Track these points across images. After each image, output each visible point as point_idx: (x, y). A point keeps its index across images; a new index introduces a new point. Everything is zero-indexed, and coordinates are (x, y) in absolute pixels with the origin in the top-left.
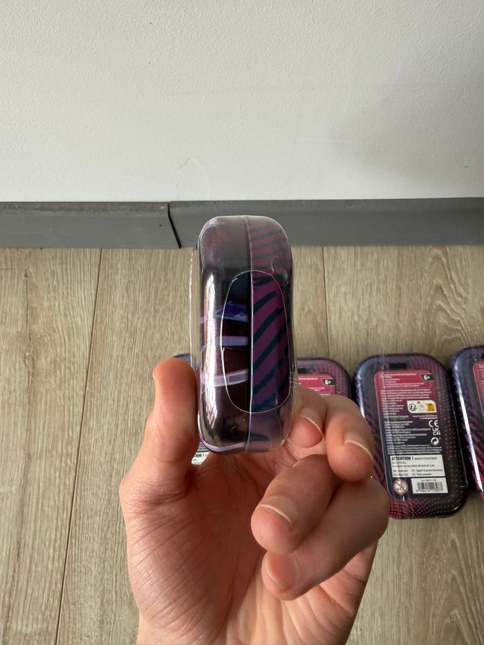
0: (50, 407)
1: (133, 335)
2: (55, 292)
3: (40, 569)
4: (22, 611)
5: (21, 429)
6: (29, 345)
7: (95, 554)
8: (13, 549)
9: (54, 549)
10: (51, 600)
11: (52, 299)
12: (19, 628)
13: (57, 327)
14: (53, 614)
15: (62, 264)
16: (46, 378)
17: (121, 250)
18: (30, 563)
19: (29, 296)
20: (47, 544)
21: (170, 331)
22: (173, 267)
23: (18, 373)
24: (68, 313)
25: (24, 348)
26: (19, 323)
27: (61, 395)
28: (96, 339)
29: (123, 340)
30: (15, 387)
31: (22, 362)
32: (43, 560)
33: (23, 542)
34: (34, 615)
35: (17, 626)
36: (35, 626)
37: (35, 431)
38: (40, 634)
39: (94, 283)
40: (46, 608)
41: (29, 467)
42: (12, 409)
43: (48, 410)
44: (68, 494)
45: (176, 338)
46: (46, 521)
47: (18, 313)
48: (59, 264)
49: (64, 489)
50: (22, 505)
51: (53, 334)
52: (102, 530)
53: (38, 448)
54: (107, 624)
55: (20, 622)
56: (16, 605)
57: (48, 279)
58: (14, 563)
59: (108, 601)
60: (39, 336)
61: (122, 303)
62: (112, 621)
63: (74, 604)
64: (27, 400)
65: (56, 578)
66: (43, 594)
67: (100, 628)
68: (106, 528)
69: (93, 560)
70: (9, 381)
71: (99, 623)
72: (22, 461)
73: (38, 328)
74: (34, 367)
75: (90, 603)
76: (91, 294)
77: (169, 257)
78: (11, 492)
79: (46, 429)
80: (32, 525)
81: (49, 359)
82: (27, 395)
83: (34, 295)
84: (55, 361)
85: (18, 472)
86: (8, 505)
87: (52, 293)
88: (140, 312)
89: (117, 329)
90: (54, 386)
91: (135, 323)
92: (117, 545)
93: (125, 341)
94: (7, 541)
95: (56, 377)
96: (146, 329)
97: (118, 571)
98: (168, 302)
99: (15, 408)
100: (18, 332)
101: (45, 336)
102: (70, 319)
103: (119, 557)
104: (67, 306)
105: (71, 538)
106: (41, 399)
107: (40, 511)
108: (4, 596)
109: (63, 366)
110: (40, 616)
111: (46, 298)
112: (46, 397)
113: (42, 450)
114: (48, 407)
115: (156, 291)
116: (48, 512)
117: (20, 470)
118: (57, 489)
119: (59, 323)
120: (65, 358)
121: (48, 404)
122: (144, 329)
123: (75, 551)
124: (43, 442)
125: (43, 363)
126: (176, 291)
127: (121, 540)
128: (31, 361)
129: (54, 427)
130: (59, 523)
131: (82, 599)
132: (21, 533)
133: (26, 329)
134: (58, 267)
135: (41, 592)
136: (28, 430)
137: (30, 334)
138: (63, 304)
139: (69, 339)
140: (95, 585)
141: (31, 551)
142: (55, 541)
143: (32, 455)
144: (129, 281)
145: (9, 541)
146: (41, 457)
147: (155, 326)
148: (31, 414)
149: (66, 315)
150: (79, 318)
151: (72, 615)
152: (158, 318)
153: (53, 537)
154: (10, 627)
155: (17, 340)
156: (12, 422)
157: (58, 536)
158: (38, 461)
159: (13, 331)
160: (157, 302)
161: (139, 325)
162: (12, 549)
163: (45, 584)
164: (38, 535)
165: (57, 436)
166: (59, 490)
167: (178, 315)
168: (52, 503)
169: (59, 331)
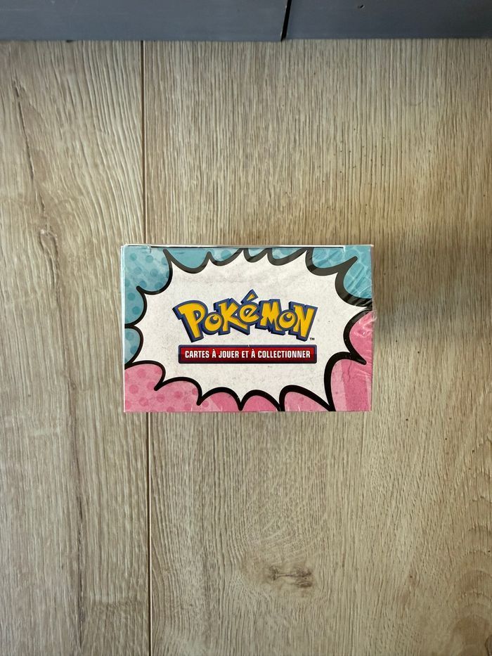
0: (94, 315)
1: (212, 198)
2: (71, 124)
3: (114, 530)
4: (98, 579)
5: (54, 348)
6: (43, 217)
7: (188, 511)
8: (73, 507)
9: (130, 506)
10: (135, 565)
11: (68, 135)
12: (98, 598)
13: (85, 186)
14: (141, 581)
15: (76, 71)
16: (79, 270)
17: (177, 43)
18: (100, 523)
19: (28, 131)
20: (119, 499)
21: (272, 191)
22: (270, 76)
23: (33, 262)
24: (99, 162)
25: (36, 221)
26: (19, 179)
27: (109, 296)
28: (153, 207)
29: (196, 207)
30: (32, 284)
31: (36, 245)
32: (117, 520)
33: (85, 498)
34: (114, 584)
35: (94, 595)
36: (118, 595)
37: (76, 350)
38: (126, 603)
39: (135, 106)
40: (130, 575)
41: (76, 401)
42: (35, 318)
43: (90, 319)
44: (140, 436)
45: (283, 203)
46: (113, 473)
47: (14, 163)
48: (70, 71)
49: (133, 430)
50: (75, 451)
51: (79, 197)
52: (195, 482)
53: (84, 374)
54: (214, 591)
55: (97, 591)
56: (90, 572)
57: (55, 102)
58: (77, 524)
59: (213, 566)
60: (56, 201)
61: (189, 143)
62: (221, 588)
63: (168, 570)
64: (55, 304)
65: (139, 541)
66: (124, 558)
67: (206, 595)
68: (200, 478)
69: (187, 519)
70: (21, 275)
71: (204, 591)
72: (63, 393)
73: (52, 187)
74: (57, 252)
75: (188, 569)
76: (134, 127)
77: (264, 57)
78: (56, 435)
79: (92, 347)
80: (94, 476)
81: (79, 240)
82: (54, 298)
83: (36, 129)
84: (91, 242)
85: (61, 408)
86: (55, 452)
87: (66, 126)
88: (221, 159)
89: (185, 188)
90: (94, 281)
91: (214, 178)
92: (217, 500)
93: (200, 209)
94: (62, 497)
95: (95, 268)
96: (234, 187)
97: (223, 530)
98: (267, 140)
99: (38, 317)
100: (20, 195)
101: (66, 201)
102: (104, 170)
103: (223, 515)
104: (95, 150)
105: (153, 492)
106: (78, 303)
107: (102, 458)
108: (71, 563)
109: (104, 251)
110: (123, 585)
111: (57, 134)
112: (84, 300)
113: (92, 378)
114: (90, 315)
115: (245, 122)
116: (115, 460)
117: (63, 404)
118: (123, 431)
119: (87, 178)
120: (106, 238)
121: (89, 311)
122: (229, 189)
123: (160, 508)
124: (91, 366)
125: (71, 245)
126: (279, 120)
127: (222, 494)
128: (52, 244)
129: (105, 344)
130: (133, 474)
131: (178, 565)
132: (80, 487)
133: (33, 190)
134: (70, 79)
135: (120, 556)
136: (66, 349)
137: (40, 198)
138: (89, 146)
139: (108, 208)
140: (193, 547)
141: (98, 508)
142: (130, 495)
143: (77, 382)
144: (197, 103)
145: (65, 497)
146: (91, 387)
147: (248, 184)
148: (65, 325)
149: (96, 166)
150: (120, 171)
151: (166, 583)
152: (251, 171)
153: (126, 491)
154: (85, 598)
155: (21, 208)
156: (39, 338)
157: (133, 489)
158: (88, 393)
159: (12, 193)
160: (249, 141)
161: (221, 182)
162: (70, 507)
163: (124, 547)
164: (104, 489)
165: (112, 358)
166: (126, 431)
167: (286, 165)
168: (117, 448)
169: (88, 193)
